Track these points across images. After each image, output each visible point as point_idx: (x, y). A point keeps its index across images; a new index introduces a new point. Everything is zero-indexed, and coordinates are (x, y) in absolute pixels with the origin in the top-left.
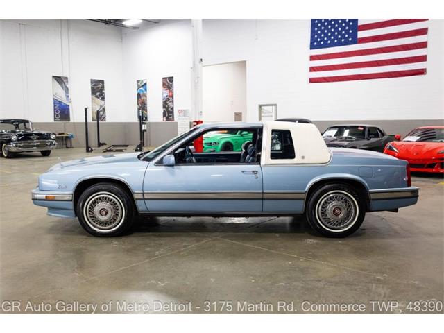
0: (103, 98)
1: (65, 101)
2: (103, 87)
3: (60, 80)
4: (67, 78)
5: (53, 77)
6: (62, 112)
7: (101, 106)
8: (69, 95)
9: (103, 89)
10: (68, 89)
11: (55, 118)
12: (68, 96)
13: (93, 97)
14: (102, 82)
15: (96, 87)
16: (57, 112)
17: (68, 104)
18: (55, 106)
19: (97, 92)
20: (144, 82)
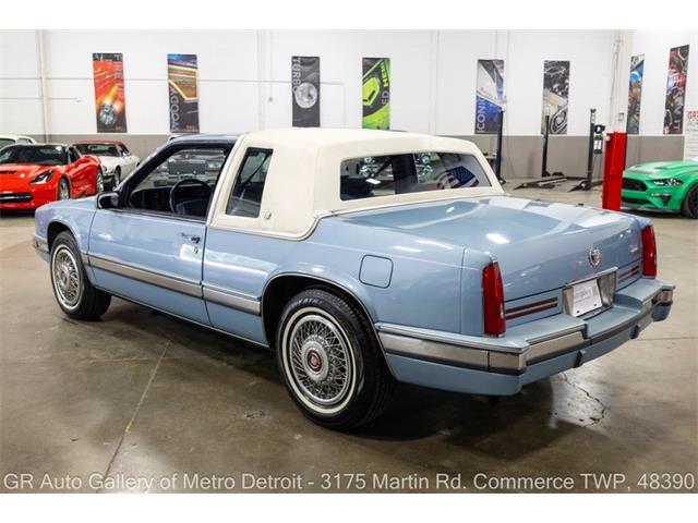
0: (565, 94)
1: (495, 100)
2: (566, 75)
3: (490, 66)
4: (502, 62)
5: (480, 61)
6: (490, 119)
7: (559, 108)
8: (504, 91)
9: (567, 78)
10: (502, 80)
11: (476, 129)
12: (501, 93)
13: (547, 91)
14: (566, 64)
15: (552, 74)
16: (481, 118)
17: (499, 105)
18: (478, 109)
19: (555, 83)
20: (640, 60)
